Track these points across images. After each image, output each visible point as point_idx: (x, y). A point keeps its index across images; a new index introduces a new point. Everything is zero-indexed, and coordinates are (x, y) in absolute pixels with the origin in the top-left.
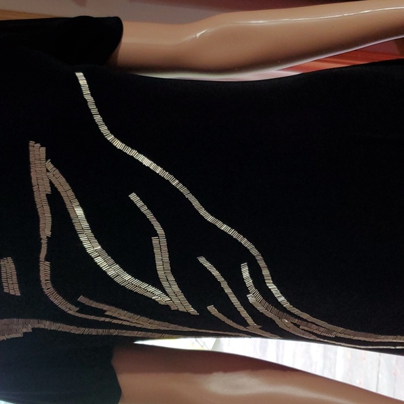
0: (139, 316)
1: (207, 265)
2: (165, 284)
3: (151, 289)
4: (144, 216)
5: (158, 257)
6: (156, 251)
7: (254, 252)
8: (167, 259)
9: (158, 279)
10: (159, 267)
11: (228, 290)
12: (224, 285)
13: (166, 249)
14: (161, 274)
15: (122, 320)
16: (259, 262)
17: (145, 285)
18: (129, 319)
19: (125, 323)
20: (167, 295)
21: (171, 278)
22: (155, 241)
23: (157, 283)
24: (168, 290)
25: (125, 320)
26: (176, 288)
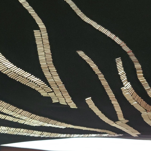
0: (21, 110)
1: (86, 58)
2: (47, 75)
3: (33, 78)
4: (26, 11)
5: (40, 49)
6: (38, 43)
7: (126, 48)
8: (48, 51)
9: (41, 69)
10: (41, 58)
11: (104, 83)
12: (101, 77)
13: (47, 42)
14: (43, 64)
15: (5, 114)
16: (131, 57)
17: (27, 75)
18: (12, 114)
19: (8, 118)
20: (49, 86)
21: (53, 69)
22: (37, 33)
23: (39, 74)
24: (50, 81)
25: (8, 115)
26: (57, 79)
